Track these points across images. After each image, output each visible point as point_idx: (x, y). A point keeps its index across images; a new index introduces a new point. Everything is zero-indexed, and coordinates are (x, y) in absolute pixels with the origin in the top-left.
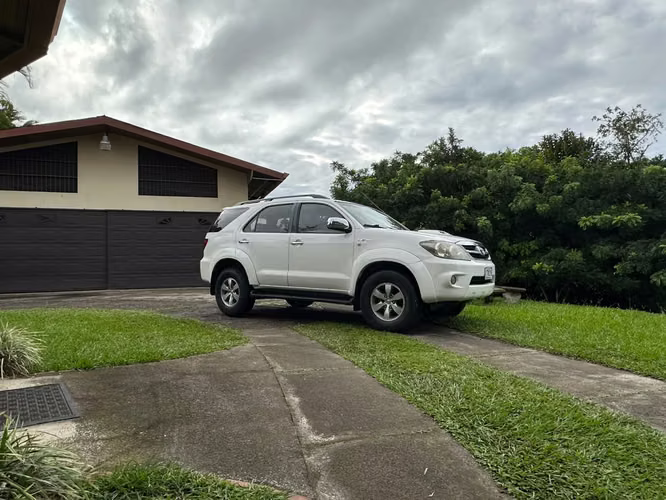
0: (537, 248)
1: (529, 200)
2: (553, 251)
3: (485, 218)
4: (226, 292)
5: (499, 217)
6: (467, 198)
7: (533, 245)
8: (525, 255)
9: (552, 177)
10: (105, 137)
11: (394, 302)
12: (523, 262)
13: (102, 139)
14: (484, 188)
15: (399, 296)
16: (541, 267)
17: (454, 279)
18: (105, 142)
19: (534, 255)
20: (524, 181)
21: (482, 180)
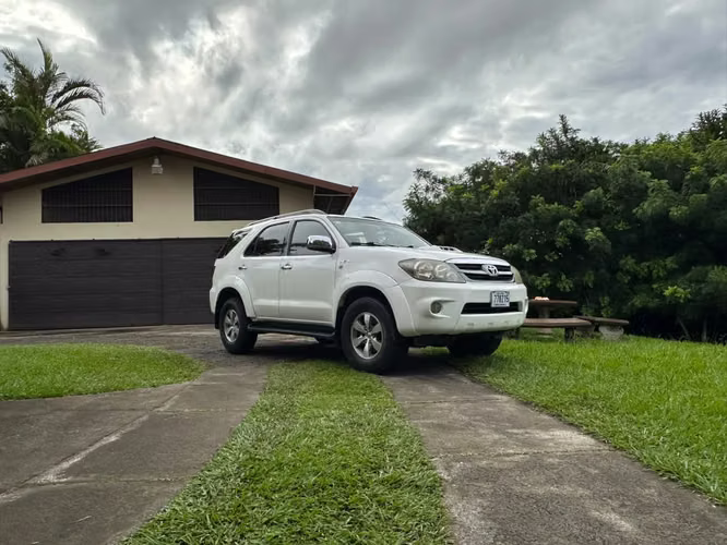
0: (676, 267)
1: (659, 202)
2: (695, 271)
3: (597, 229)
4: (229, 326)
5: (621, 226)
6: (578, 204)
7: (670, 262)
8: (659, 277)
9: (695, 169)
10: (157, 161)
11: (375, 335)
12: (655, 286)
13: (153, 162)
14: (600, 190)
15: (378, 328)
16: (675, 292)
17: (437, 306)
18: (156, 165)
19: (671, 276)
20: (653, 177)
21: (600, 180)
